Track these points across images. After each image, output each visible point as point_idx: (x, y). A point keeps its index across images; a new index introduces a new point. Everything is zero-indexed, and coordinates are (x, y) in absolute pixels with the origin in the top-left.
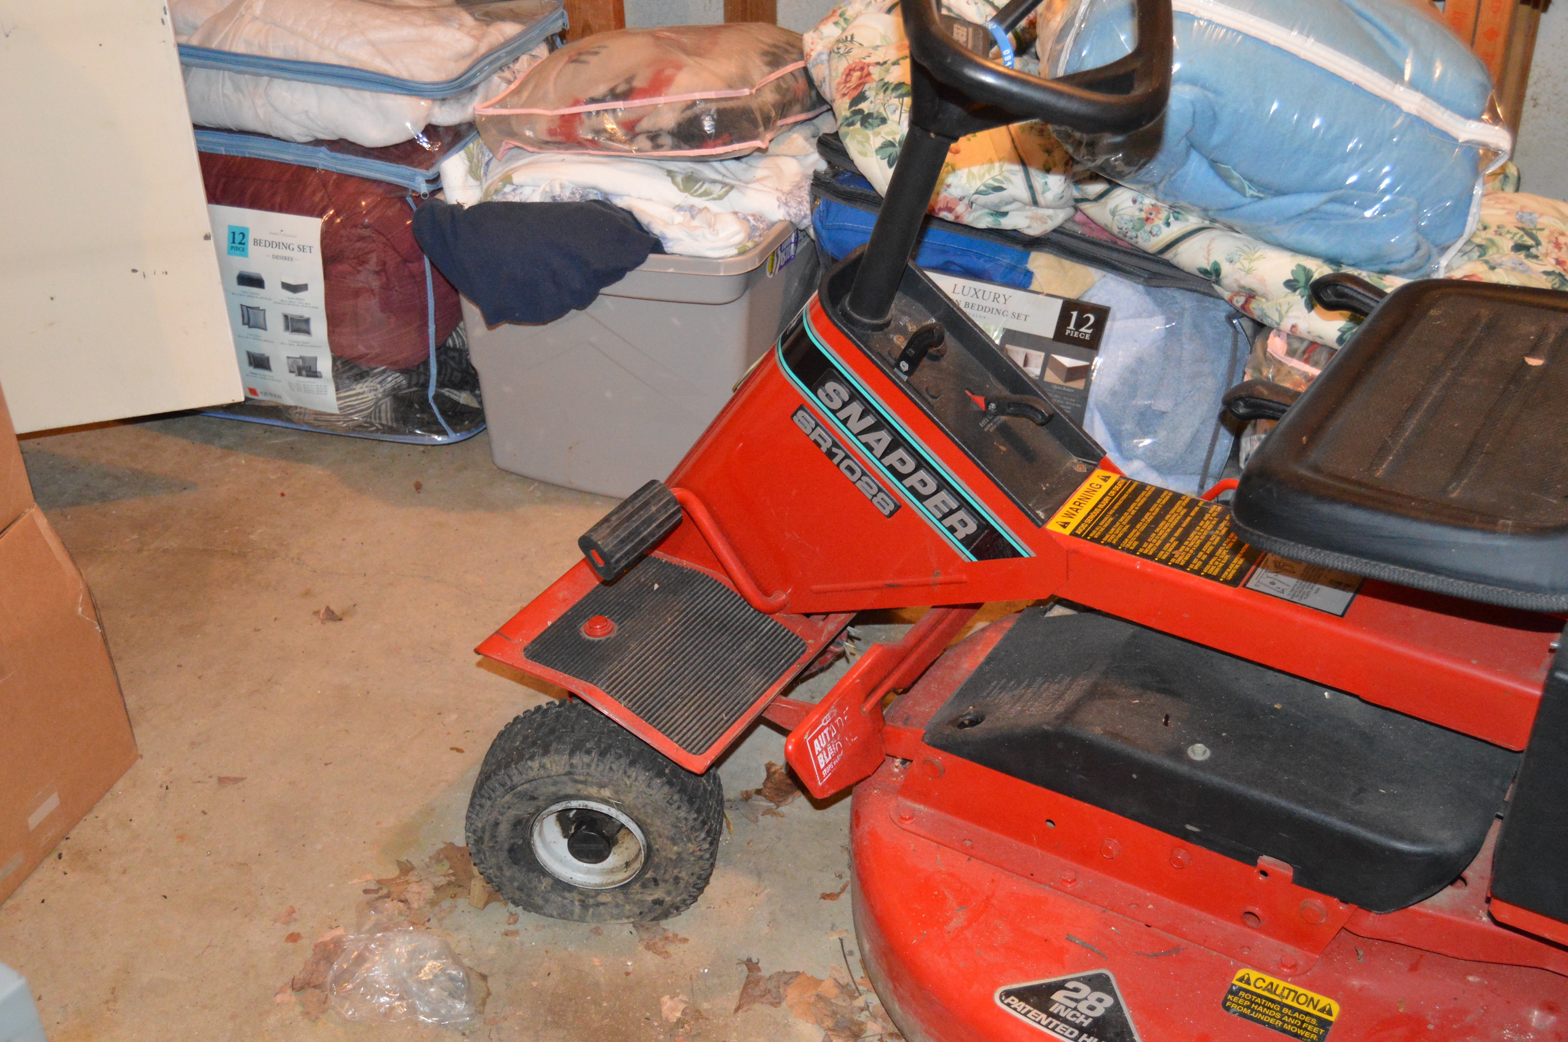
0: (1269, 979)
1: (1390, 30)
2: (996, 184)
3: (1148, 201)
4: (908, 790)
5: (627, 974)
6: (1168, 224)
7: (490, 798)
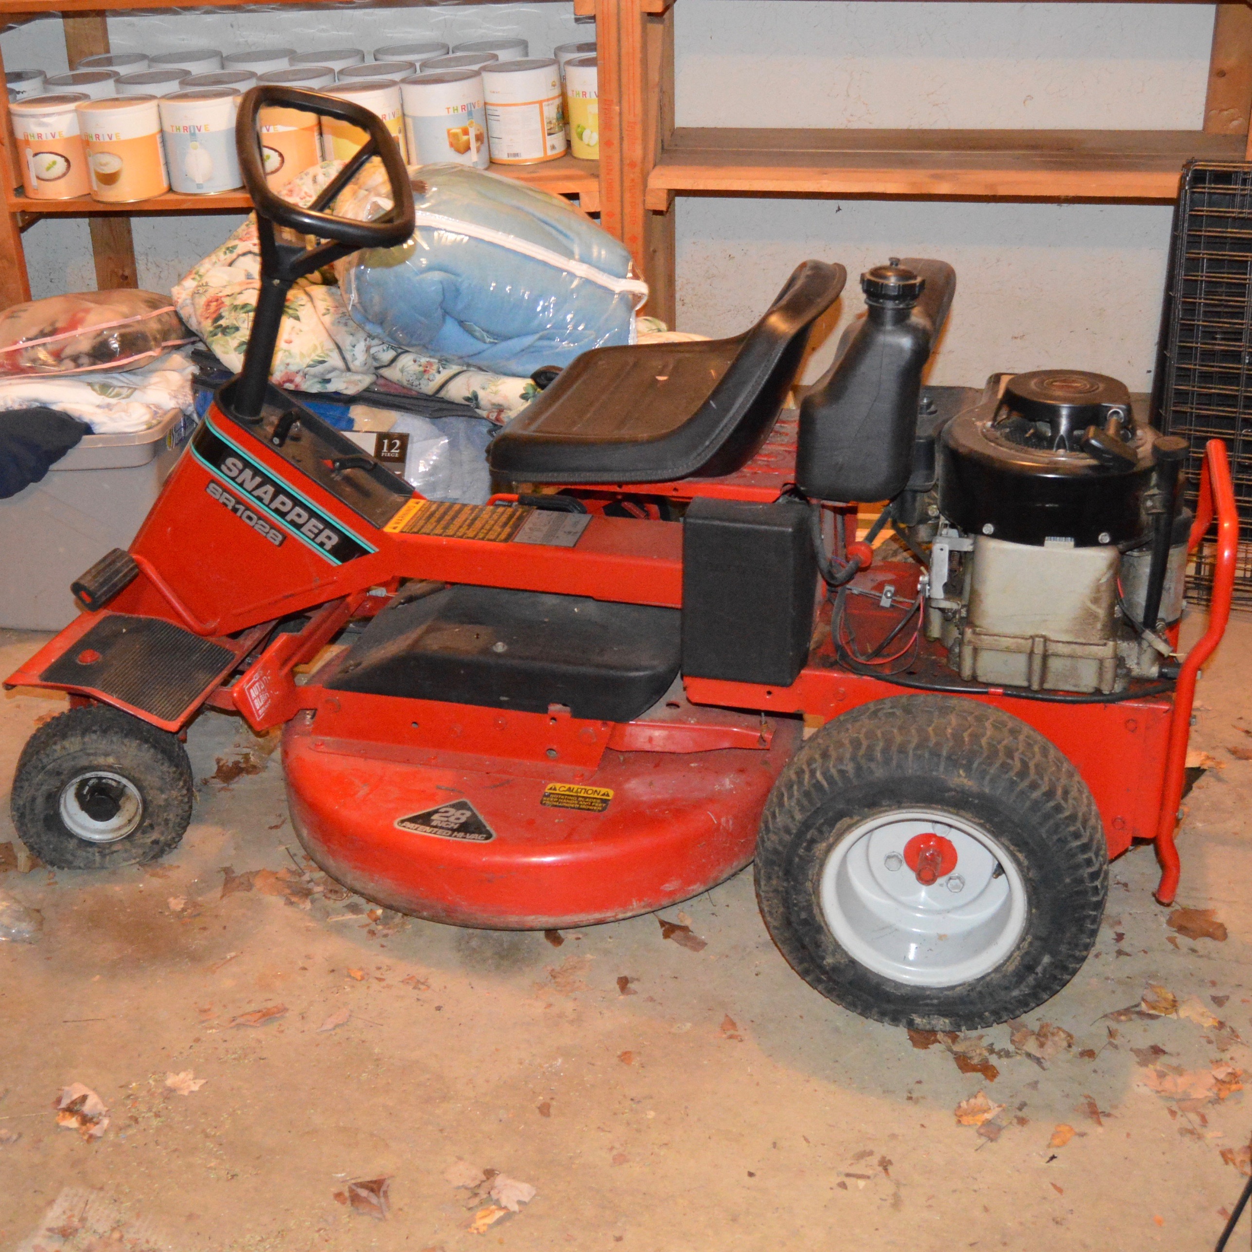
0: (567, 786)
1: (560, 227)
2: (321, 359)
3: (424, 360)
4: (318, 729)
5: (141, 892)
6: (439, 372)
7: (27, 780)
